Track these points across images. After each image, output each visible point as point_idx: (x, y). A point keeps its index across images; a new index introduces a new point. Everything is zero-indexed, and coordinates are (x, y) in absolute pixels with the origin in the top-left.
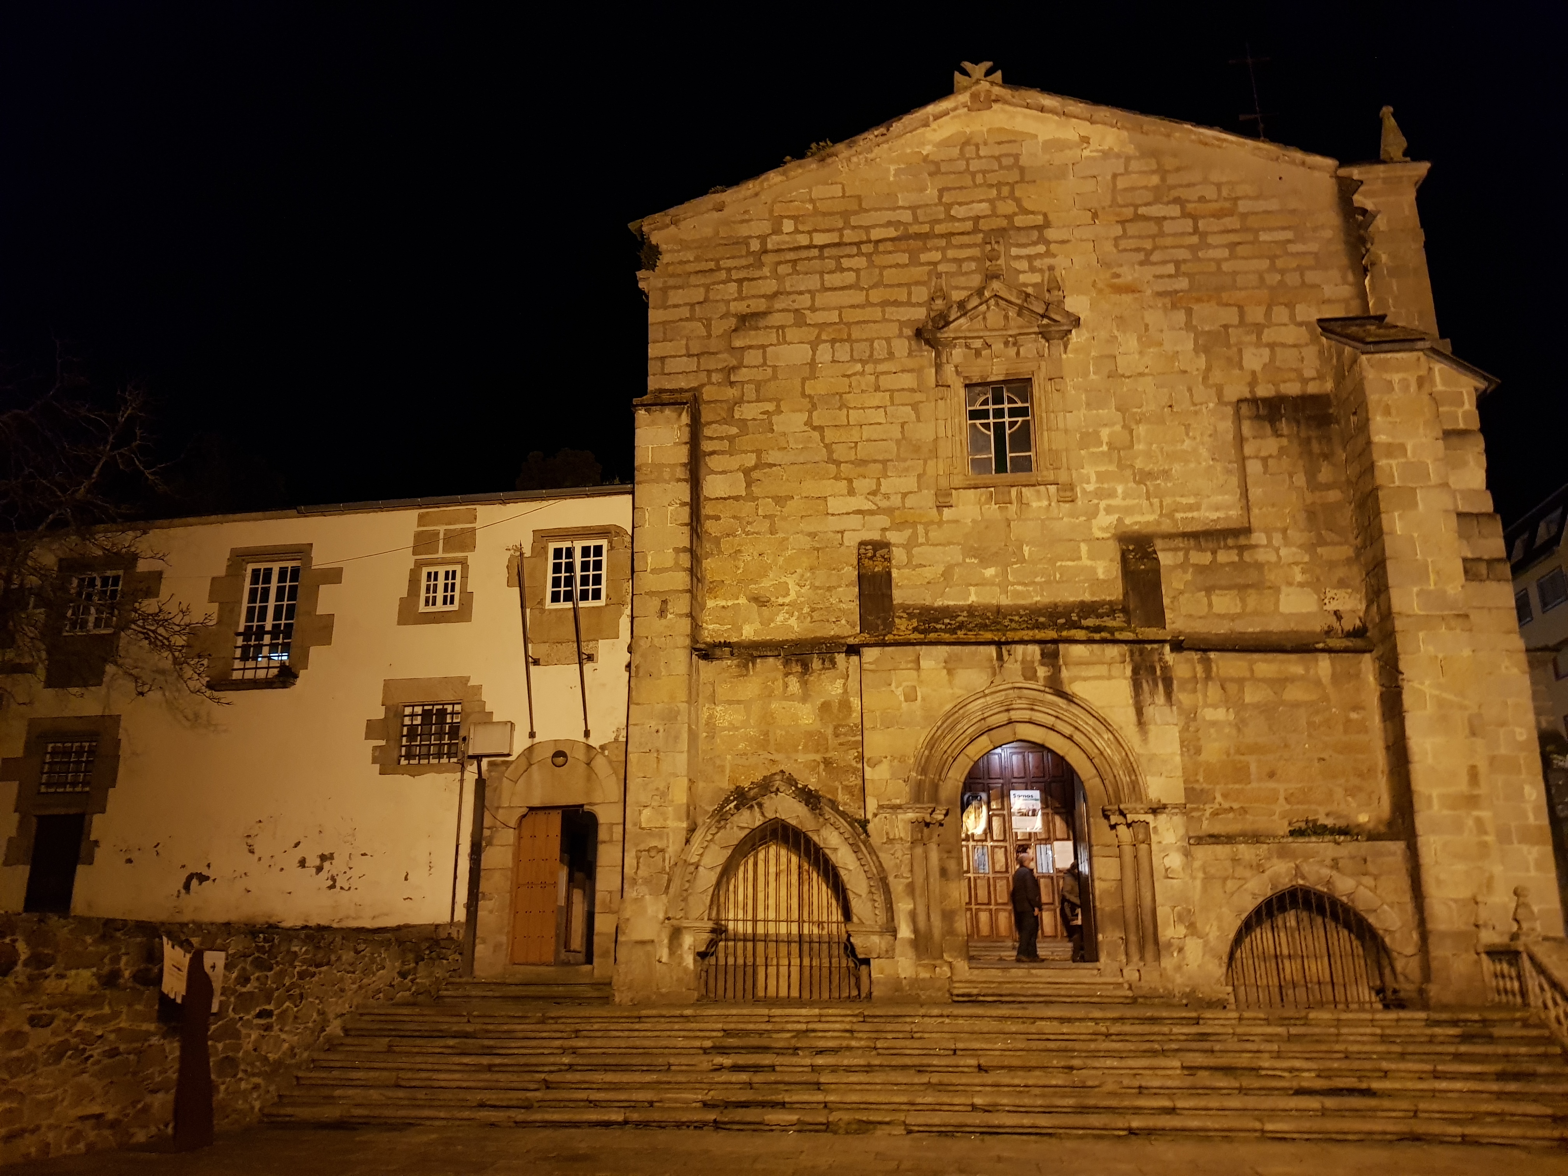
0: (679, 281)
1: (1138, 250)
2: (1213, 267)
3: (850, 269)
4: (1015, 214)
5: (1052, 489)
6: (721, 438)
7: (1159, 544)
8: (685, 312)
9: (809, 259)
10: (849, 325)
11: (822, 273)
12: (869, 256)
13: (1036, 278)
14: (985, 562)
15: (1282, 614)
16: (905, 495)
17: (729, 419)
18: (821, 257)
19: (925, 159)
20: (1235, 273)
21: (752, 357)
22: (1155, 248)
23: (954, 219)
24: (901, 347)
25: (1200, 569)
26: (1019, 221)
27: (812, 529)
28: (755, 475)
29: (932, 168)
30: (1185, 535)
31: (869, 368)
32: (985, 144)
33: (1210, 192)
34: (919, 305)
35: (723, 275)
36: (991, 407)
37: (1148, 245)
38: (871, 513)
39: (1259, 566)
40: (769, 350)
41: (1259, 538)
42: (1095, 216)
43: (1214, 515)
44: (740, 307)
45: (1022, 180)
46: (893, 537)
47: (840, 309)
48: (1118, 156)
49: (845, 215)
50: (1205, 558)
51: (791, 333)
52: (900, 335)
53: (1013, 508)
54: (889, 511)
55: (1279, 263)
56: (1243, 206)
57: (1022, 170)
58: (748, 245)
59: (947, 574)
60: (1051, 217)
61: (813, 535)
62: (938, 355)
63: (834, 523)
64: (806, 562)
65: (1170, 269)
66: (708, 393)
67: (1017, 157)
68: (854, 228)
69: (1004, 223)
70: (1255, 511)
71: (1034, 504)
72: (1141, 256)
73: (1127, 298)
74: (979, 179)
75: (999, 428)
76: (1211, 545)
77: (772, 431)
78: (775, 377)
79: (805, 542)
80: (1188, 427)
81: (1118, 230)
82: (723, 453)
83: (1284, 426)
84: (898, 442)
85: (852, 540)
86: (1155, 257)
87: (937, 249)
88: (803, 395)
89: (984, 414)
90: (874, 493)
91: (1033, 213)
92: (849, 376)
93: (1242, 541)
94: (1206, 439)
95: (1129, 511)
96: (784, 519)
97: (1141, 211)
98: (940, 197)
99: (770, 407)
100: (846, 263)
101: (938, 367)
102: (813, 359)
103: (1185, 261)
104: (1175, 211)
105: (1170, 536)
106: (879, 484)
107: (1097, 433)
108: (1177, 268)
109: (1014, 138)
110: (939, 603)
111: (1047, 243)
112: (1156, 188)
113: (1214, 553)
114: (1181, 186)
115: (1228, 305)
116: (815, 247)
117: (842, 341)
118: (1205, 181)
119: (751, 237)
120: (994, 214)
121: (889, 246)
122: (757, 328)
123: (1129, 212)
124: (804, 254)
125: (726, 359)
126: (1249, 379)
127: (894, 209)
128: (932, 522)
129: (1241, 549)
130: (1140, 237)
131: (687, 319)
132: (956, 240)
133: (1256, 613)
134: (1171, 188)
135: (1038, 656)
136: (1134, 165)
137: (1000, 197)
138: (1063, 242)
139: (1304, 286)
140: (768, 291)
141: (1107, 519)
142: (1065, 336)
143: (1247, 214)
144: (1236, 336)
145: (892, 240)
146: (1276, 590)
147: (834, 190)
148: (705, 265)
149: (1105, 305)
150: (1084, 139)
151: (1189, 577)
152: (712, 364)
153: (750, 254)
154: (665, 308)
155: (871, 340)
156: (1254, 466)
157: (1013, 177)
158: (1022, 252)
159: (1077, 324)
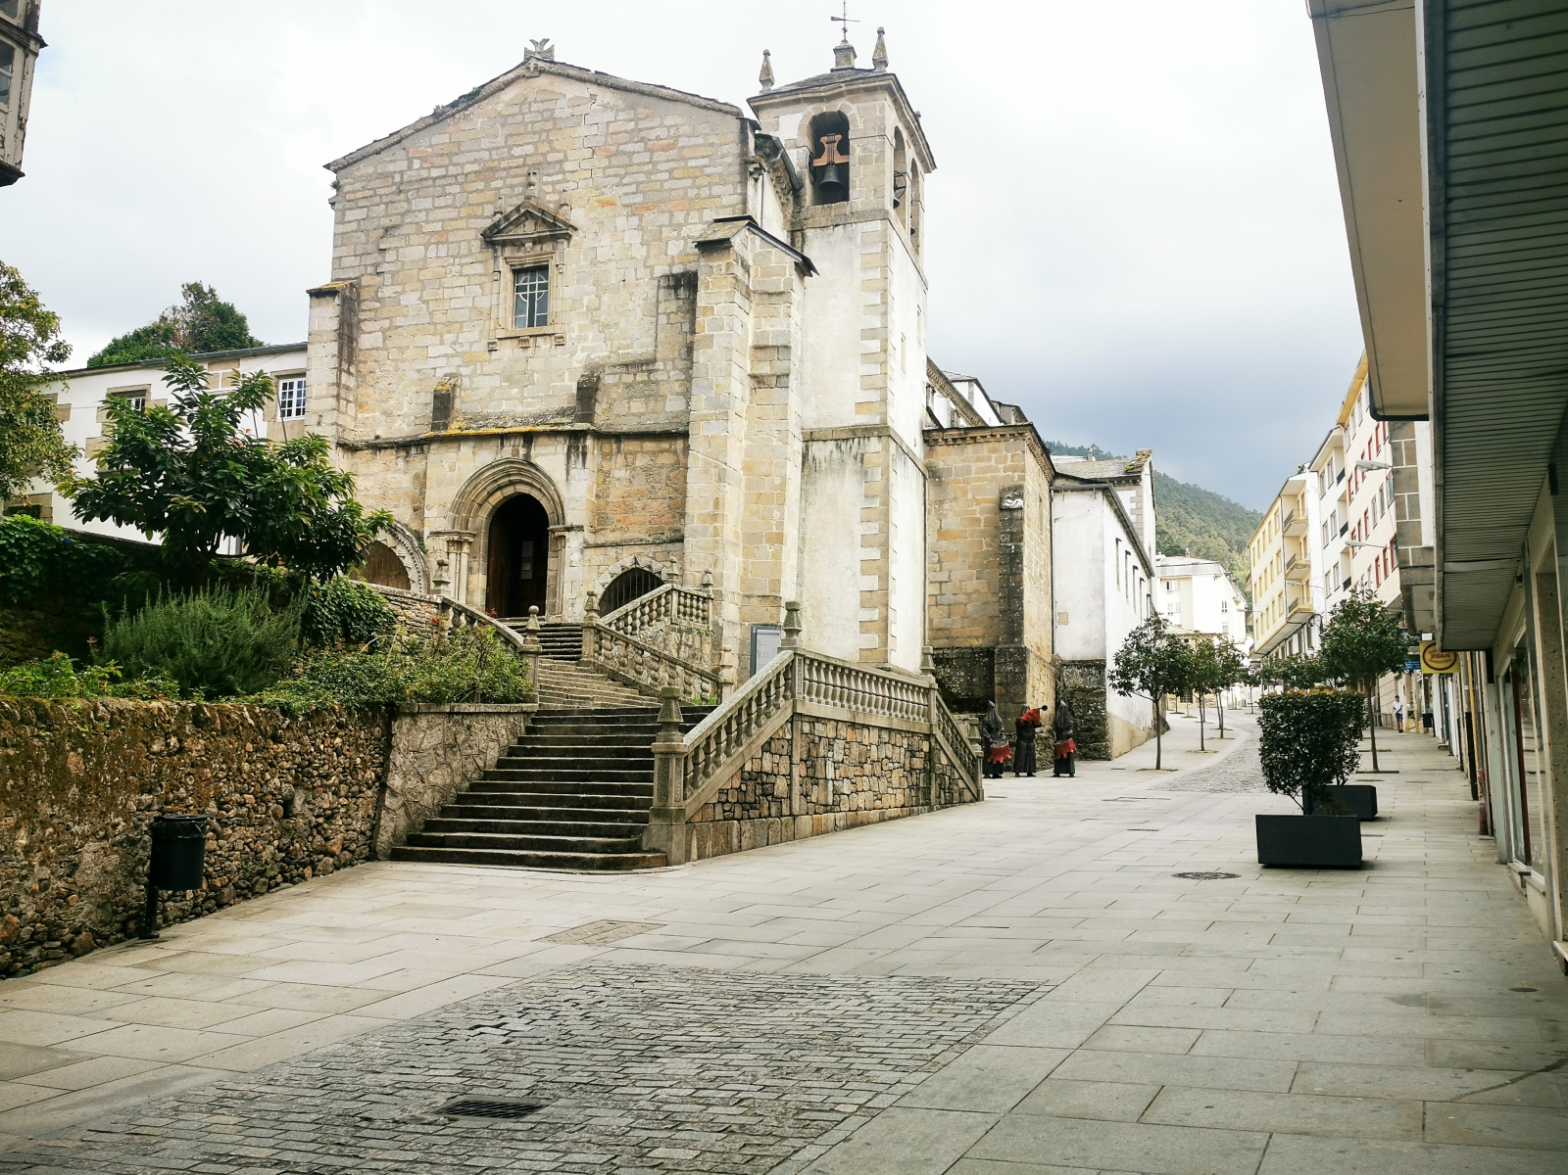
0: (352, 204)
1: (616, 175)
2: (657, 186)
3: (450, 194)
4: (548, 152)
5: (553, 337)
6: (370, 310)
7: (607, 370)
8: (354, 226)
9: (426, 187)
10: (447, 232)
11: (433, 197)
12: (461, 184)
13: (555, 198)
14: (512, 385)
15: (666, 413)
16: (471, 343)
17: (375, 298)
18: (434, 186)
19: (499, 115)
20: (671, 190)
21: (390, 256)
22: (626, 174)
23: (513, 157)
24: (476, 245)
25: (628, 386)
26: (551, 157)
27: (418, 368)
28: (388, 333)
29: (503, 121)
30: (622, 365)
31: (457, 261)
32: (535, 102)
33: (662, 133)
34: (488, 217)
35: (377, 200)
36: (528, 284)
37: (622, 172)
38: (452, 355)
39: (656, 382)
40: (401, 250)
41: (659, 365)
42: (594, 153)
43: (640, 351)
44: (385, 222)
45: (554, 129)
46: (464, 371)
47: (442, 221)
48: (612, 109)
49: (449, 155)
50: (629, 379)
51: (413, 240)
52: (477, 238)
53: (530, 351)
54: (461, 355)
55: (698, 182)
56: (683, 142)
57: (555, 120)
58: (393, 178)
59: (491, 393)
60: (569, 153)
61: (419, 371)
62: (495, 251)
63: (433, 363)
64: (413, 389)
65: (633, 188)
66: (365, 281)
67: (553, 111)
68: (455, 165)
69: (541, 159)
70: (659, 348)
71: (543, 347)
72: (617, 180)
73: (607, 209)
74: (529, 129)
75: (532, 296)
76: (634, 370)
77: (399, 304)
78: (403, 269)
80: (631, 294)
81: (606, 162)
82: (370, 320)
83: (682, 293)
84: (470, 309)
85: (440, 373)
86: (625, 181)
87: (501, 178)
88: (419, 280)
89: (524, 288)
91: (558, 151)
92: (445, 266)
93: (651, 367)
94: (642, 302)
95: (593, 350)
96: (403, 361)
97: (622, 148)
98: (506, 142)
99: (399, 289)
100: (449, 189)
101: (496, 259)
102: (425, 256)
103: (642, 182)
104: (640, 146)
105: (613, 366)
106: (458, 338)
107: (581, 299)
108: (637, 187)
109: (552, 98)
110: (485, 411)
111: (564, 172)
112: (632, 130)
113: (635, 375)
114: (646, 129)
115: (663, 212)
116: (431, 178)
117: (442, 243)
118: (662, 125)
119: (395, 172)
120: (536, 153)
121: (473, 177)
122: (393, 236)
123: (613, 149)
124: (424, 183)
125: (376, 257)
126: (670, 261)
127: (478, 151)
128: (486, 361)
129: (650, 372)
130: (619, 166)
131: (356, 231)
132: (513, 172)
133: (654, 411)
134: (641, 130)
135: (522, 443)
136: (621, 116)
137: (540, 141)
138: (573, 172)
139: (711, 197)
140: (402, 210)
141: (580, 356)
142: (568, 237)
143: (683, 148)
144: (666, 232)
145: (476, 172)
146: (664, 397)
147: (445, 138)
148: (367, 193)
149: (593, 215)
150: (593, 97)
151: (620, 391)
152: (368, 260)
153: (394, 184)
154: (343, 223)
155: (459, 242)
156: (663, 319)
157: (549, 125)
158: (550, 179)
159: (576, 229)
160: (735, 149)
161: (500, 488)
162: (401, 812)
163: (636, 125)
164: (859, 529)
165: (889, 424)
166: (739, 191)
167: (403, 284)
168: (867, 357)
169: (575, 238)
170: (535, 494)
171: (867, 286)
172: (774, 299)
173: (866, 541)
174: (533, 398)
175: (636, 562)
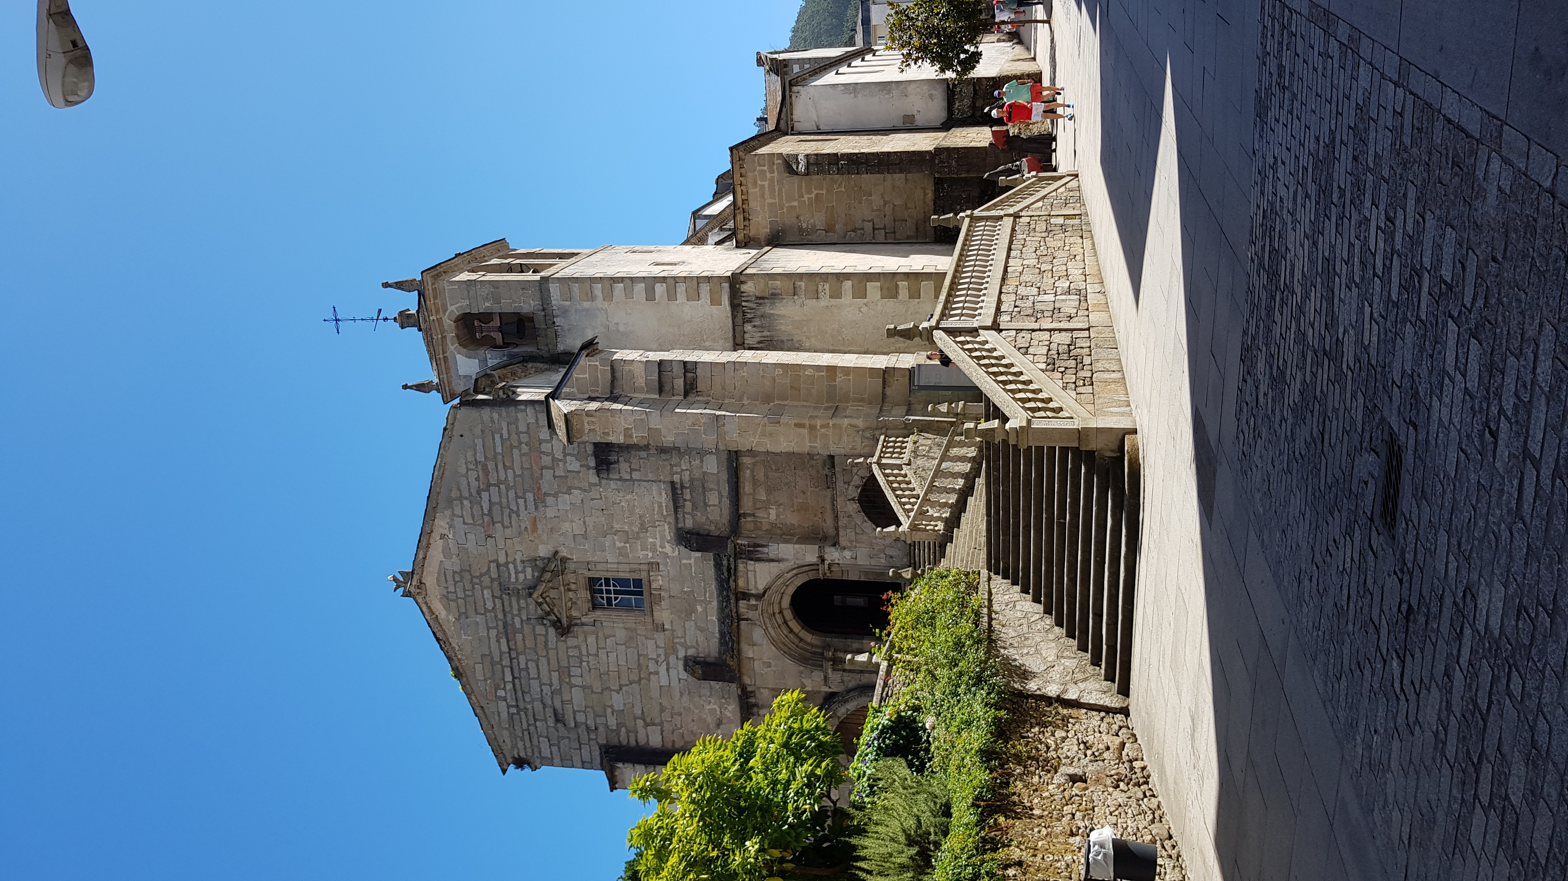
0: (536, 750)
1: (510, 516)
2: (519, 479)
3: (526, 664)
4: (490, 577)
5: (651, 574)
6: (628, 736)
7: (680, 525)
8: (555, 750)
9: (521, 685)
10: (559, 667)
11: (529, 679)
12: (518, 654)
13: (529, 571)
14: (694, 611)
15: (718, 472)
16: (657, 647)
17: (618, 732)
18: (520, 678)
19: (458, 619)
20: (522, 468)
21: (581, 718)
22: (509, 507)
23: (494, 608)
24: (571, 642)
25: (695, 507)
26: (494, 575)
27: (679, 694)
28: (648, 720)
29: (463, 616)
30: (676, 512)
31: (585, 659)
32: (447, 588)
33: (473, 475)
34: (547, 631)
35: (532, 728)
36: (605, 595)
37: (506, 511)
38: (668, 664)
39: (692, 480)
40: (576, 709)
41: (676, 478)
42: (490, 536)
43: (664, 496)
44: (551, 722)
45: (469, 571)
46: (681, 654)
47: (550, 671)
48: (452, 520)
49: (493, 663)
50: (688, 504)
51: (566, 697)
52: (565, 641)
53: (663, 594)
54: (667, 656)
55: (515, 444)
56: (480, 458)
57: (462, 570)
58: (513, 714)
59: (702, 630)
60: (491, 558)
61: (682, 695)
62: (576, 625)
63: (674, 682)
64: (697, 699)
65: (521, 501)
66: (602, 740)
67: (454, 573)
68: (501, 659)
69: (496, 583)
70: (662, 478)
71: (661, 583)
72: (514, 515)
73: (539, 526)
74: (469, 593)
75: (616, 592)
76: (681, 502)
77: (623, 710)
78: (592, 707)
79: (685, 698)
80: (614, 503)
81: (498, 526)
82: (636, 736)
83: (613, 458)
84: (627, 647)
85: (684, 675)
86: (515, 509)
87: (513, 619)
88: (602, 693)
89: (609, 600)
90: (657, 662)
91: (489, 568)
92: (590, 669)
93: (678, 486)
94: (621, 494)
95: (663, 537)
96: (673, 708)
97: (486, 512)
98: (482, 614)
99: (609, 711)
100: (523, 666)
101: (583, 624)
102: (580, 687)
103: (516, 493)
104: (484, 495)
105: (677, 519)
106: (652, 659)
107: (619, 548)
108: (521, 498)
109: (443, 573)
110: (717, 635)
111: (507, 563)
112: (471, 503)
113: (685, 500)
114: (469, 489)
115: (542, 475)
116: (513, 681)
117: (569, 672)
118: (466, 476)
119: (508, 712)
120: (491, 587)
121: (512, 643)
122: (563, 715)
123: (486, 519)
124: (518, 687)
125: (582, 730)
126: (585, 469)
127: (489, 638)
128: (673, 634)
129: (682, 487)
130: (502, 515)
131: (559, 748)
132: (507, 609)
133: (718, 485)
134: (471, 494)
135: (745, 602)
136: (458, 511)
137: (480, 584)
138: (507, 555)
139: (527, 433)
140: (541, 706)
141: (668, 549)
142: (564, 560)
143: (485, 457)
144: (560, 472)
145: (508, 642)
146: (705, 473)
147: (479, 667)
148: (527, 738)
149: (545, 536)
150: (443, 536)
151: (699, 514)
152: (584, 738)
153: (518, 713)
154: (552, 758)
155: (568, 657)
156: (636, 475)
157: (467, 576)
158: (513, 576)
159: (556, 552)
160: (486, 412)
161: (785, 622)
162: (1082, 686)
163: (466, 498)
164: (825, 301)
165: (729, 274)
166: (523, 407)
167: (605, 707)
168: (672, 295)
169: (564, 553)
170: (791, 590)
171: (609, 296)
172: (618, 375)
173: (836, 294)
174: (705, 592)
175: (853, 499)
